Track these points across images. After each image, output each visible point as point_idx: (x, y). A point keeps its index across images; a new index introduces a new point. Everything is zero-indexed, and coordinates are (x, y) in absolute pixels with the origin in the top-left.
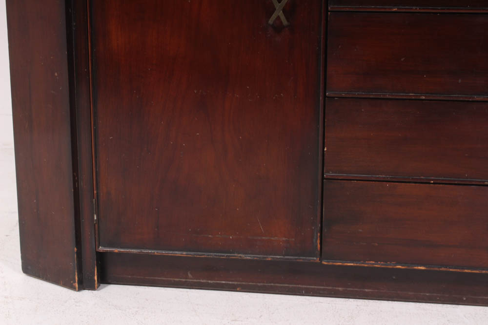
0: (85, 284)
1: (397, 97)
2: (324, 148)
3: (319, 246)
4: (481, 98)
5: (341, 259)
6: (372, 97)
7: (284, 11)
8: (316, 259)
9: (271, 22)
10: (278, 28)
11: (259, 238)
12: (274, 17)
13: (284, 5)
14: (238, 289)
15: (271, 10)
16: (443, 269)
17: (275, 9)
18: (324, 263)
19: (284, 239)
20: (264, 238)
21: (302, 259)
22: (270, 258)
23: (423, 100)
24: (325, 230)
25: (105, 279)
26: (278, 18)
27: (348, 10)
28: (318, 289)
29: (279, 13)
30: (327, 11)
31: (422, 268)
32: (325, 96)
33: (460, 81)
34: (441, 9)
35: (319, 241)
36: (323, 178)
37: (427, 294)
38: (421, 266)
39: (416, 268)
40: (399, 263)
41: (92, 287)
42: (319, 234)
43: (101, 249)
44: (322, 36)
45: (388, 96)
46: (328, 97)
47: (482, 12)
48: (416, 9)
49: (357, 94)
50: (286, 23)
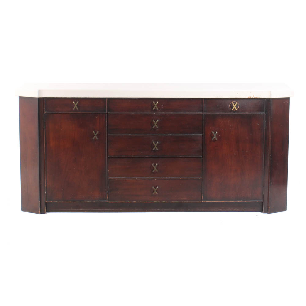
0: (42, 212)
3: (107, 197)
5: (113, 201)
6: (120, 157)
7: (97, 136)
8: (107, 201)
9: (93, 139)
10: (95, 140)
11: (91, 196)
12: (94, 137)
17: (95, 135)
18: (109, 202)
19: (98, 196)
20: (93, 196)
21: (103, 201)
22: (94, 201)
23: (133, 157)
24: (109, 193)
25: (48, 211)
27: (113, 135)
30: (108, 135)
33: (142, 152)
36: (108, 179)
38: (134, 201)
40: (129, 201)
41: (44, 213)
42: (107, 194)
43: (47, 201)
45: (124, 157)
46: (109, 158)
48: (130, 135)
49: (116, 156)
50: (97, 139)
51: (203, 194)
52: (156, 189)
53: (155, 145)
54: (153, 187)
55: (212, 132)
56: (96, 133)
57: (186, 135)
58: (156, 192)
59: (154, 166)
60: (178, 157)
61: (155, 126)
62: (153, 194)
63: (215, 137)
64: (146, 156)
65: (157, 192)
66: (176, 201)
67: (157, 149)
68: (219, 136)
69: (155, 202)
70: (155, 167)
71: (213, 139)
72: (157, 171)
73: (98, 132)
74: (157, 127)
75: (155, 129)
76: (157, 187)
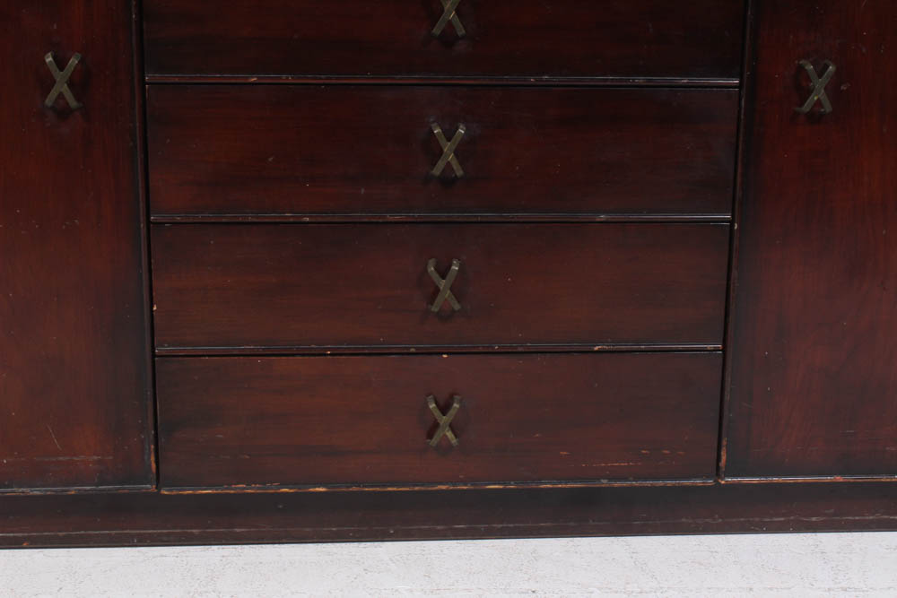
1: (267, 220)
2: (152, 307)
3: (154, 466)
4: (397, 218)
5: (191, 485)
6: (224, 220)
7: (71, 84)
8: (151, 488)
9: (49, 102)
10: (63, 112)
11: (54, 460)
12: (53, 94)
13: (69, 74)
14: (25, 545)
15: (47, 83)
16: (354, 489)
17: (55, 82)
18: (164, 492)
19: (96, 458)
20: (61, 458)
21: (127, 488)
22: (73, 490)
23: (308, 223)
24: (162, 440)
26: (61, 96)
27: (177, 80)
28: (159, 535)
29: (61, 87)
30: (143, 83)
31: (322, 489)
32: (148, 222)
33: (363, 191)
34: (327, 79)
35: (153, 459)
36: (154, 355)
37: (334, 529)
38: (319, 487)
39: (311, 490)
40: (284, 485)
42: (153, 447)
44: (138, 124)
45: (250, 220)
46: (154, 223)
47: (388, 82)
48: (287, 78)
49: (200, 217)
50: (73, 103)
51: (724, 442)
52: (452, 412)
53: (448, 147)
54: (432, 406)
55: (801, 69)
56: (61, 64)
57: (640, 80)
58: (450, 434)
59: (436, 277)
60: (582, 217)
61: (450, 22)
62: (434, 442)
63: (819, 95)
64: (390, 217)
65: (453, 432)
66: (568, 480)
67: (460, 173)
68: (843, 88)
69: (444, 487)
70: (442, 284)
71: (806, 108)
72: (457, 307)
73: (73, 61)
74: (461, 31)
75: (448, 39)
76: (456, 405)
